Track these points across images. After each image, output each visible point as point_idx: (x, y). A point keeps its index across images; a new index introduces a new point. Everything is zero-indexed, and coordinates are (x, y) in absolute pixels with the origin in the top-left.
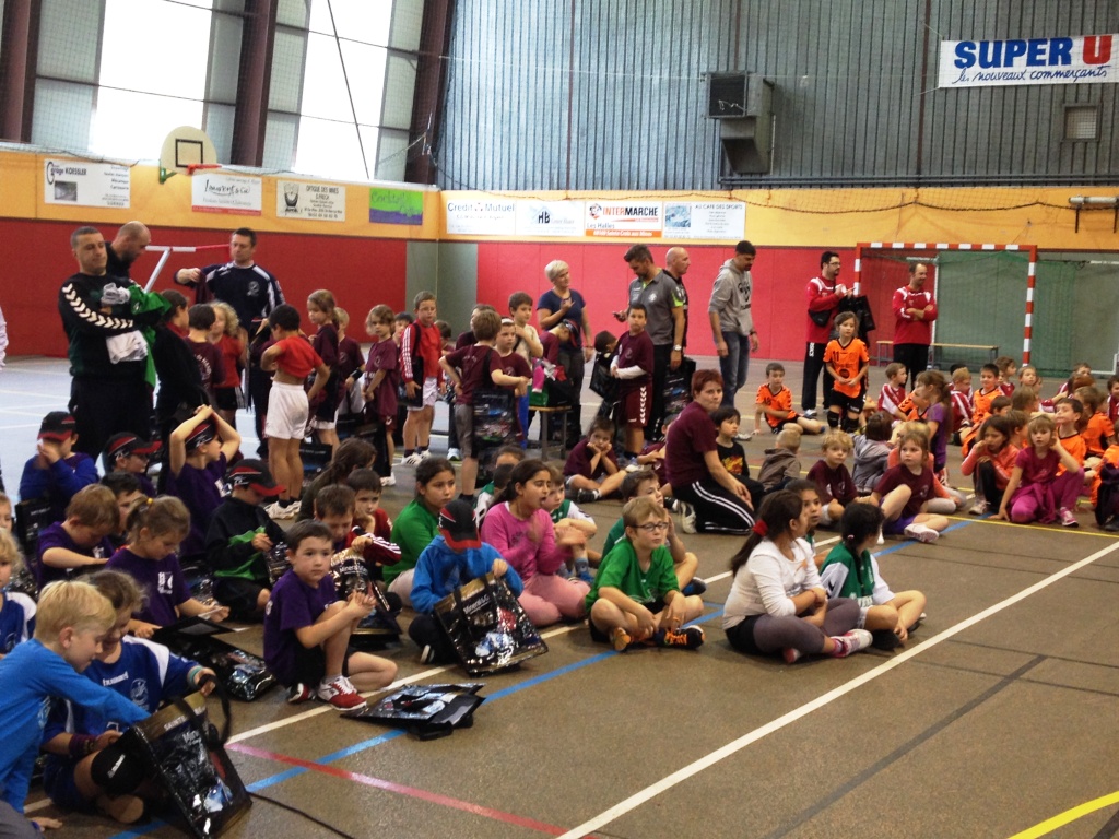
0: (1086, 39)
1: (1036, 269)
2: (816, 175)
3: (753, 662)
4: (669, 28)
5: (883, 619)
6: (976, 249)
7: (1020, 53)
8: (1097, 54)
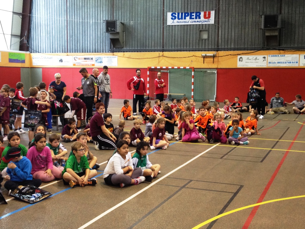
0: (204, 12)
1: (194, 74)
2: (136, 48)
3: (111, 188)
4: (94, 8)
5: (148, 173)
6: (179, 68)
7: (188, 16)
8: (207, 16)
